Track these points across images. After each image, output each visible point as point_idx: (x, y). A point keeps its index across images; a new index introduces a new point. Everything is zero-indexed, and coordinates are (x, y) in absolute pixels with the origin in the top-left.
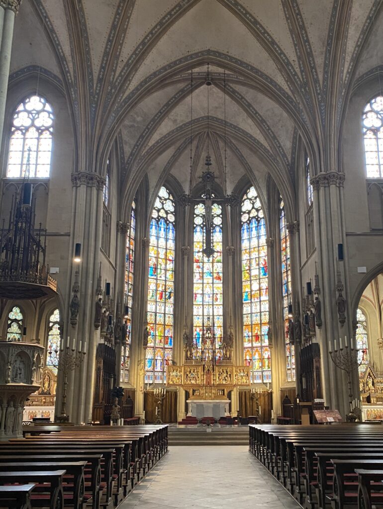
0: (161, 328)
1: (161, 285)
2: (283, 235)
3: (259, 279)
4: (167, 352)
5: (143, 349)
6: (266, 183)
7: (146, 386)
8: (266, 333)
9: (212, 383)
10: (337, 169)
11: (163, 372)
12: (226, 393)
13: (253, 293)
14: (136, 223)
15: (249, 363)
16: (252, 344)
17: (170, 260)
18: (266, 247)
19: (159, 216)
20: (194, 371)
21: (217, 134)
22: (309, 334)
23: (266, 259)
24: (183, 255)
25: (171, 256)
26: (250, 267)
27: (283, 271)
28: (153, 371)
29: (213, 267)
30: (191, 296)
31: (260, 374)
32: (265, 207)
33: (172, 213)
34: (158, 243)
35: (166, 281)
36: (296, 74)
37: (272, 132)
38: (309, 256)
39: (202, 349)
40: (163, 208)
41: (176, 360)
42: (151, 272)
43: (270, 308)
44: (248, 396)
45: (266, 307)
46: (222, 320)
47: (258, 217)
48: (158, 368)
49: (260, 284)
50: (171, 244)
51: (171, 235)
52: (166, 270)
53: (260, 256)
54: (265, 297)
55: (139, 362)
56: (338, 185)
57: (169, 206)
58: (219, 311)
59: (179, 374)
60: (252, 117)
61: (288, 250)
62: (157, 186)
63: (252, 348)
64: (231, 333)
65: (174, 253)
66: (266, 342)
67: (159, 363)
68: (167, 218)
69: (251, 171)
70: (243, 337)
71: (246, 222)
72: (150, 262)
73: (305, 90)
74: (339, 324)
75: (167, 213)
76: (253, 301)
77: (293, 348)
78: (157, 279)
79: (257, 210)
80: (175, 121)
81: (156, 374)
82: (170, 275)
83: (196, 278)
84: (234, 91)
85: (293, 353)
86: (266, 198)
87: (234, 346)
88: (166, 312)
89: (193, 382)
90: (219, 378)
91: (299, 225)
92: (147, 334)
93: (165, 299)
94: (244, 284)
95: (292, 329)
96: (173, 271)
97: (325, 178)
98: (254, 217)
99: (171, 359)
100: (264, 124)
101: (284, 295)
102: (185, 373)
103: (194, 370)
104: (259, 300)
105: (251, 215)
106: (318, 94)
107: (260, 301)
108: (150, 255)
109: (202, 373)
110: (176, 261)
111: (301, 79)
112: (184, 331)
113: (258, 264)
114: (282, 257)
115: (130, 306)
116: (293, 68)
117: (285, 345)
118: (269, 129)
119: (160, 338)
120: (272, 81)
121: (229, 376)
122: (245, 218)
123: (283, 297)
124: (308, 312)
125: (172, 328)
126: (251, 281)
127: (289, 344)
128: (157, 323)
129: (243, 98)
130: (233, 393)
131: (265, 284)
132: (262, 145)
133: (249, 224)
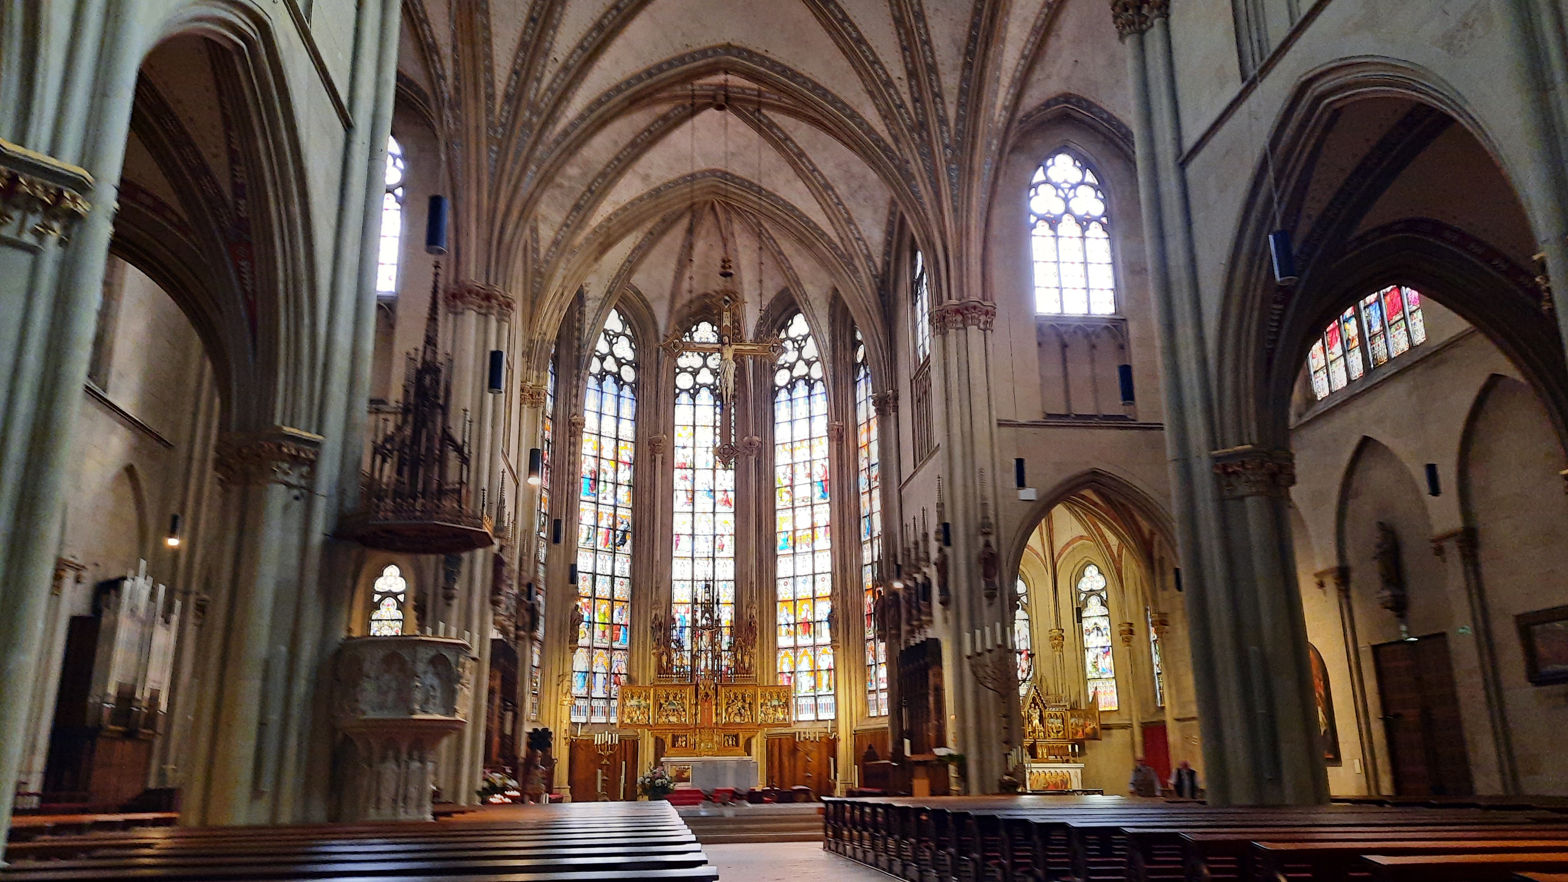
0: (604, 607)
1: (605, 516)
2: (861, 418)
3: (812, 506)
4: (617, 656)
5: (568, 651)
6: (827, 309)
7: (574, 728)
8: (825, 618)
9: (714, 720)
10: (980, 294)
11: (609, 699)
12: (742, 742)
13: (798, 534)
14: (556, 383)
15: (790, 678)
16: (795, 641)
17: (625, 463)
18: (825, 441)
19: (602, 369)
20: (675, 698)
21: (731, 205)
22: (919, 620)
23: (827, 463)
24: (653, 452)
25: (627, 453)
26: (792, 480)
27: (861, 491)
28: (589, 697)
29: (714, 478)
30: (669, 538)
31: (811, 701)
32: (827, 358)
33: (629, 363)
34: (600, 427)
35: (615, 507)
36: (902, 105)
37: (845, 208)
38: (918, 465)
39: (692, 650)
40: (612, 354)
41: (636, 674)
42: (585, 485)
43: (833, 566)
44: (785, 747)
45: (824, 563)
46: (733, 590)
47: (810, 379)
48: (598, 692)
49: (812, 515)
50: (627, 430)
51: (628, 409)
52: (616, 484)
53: (814, 457)
54: (823, 542)
55: (562, 677)
56: (982, 326)
57: (624, 349)
58: (726, 570)
59: (643, 702)
60: (805, 178)
61: (875, 448)
62: (601, 307)
63: (795, 648)
64: (751, 617)
65: (633, 448)
66: (825, 637)
67: (600, 679)
68: (619, 374)
69: (798, 283)
70: (775, 626)
71: (786, 387)
72: (584, 466)
73: (921, 137)
74: (985, 601)
75: (619, 363)
76: (798, 550)
77: (882, 647)
78: (597, 503)
79: (809, 364)
80: (646, 178)
81: (595, 703)
82: (624, 494)
83: (680, 502)
84: (771, 125)
85: (882, 658)
86: (827, 340)
87: (757, 645)
88: (616, 574)
89: (673, 719)
90: (727, 710)
91: (896, 398)
92: (576, 620)
93: (615, 545)
94: (779, 515)
95: (883, 609)
96: (629, 486)
97: (958, 311)
98: (802, 378)
99: (624, 671)
100: (830, 193)
101: (863, 539)
102: (657, 699)
103: (676, 694)
104: (810, 549)
105: (796, 373)
106: (946, 147)
107: (813, 552)
108: (583, 451)
109: (693, 701)
110: (635, 464)
111: (913, 115)
112: (654, 613)
113: (810, 475)
114: (860, 462)
115: (543, 561)
116: (897, 92)
117: (864, 641)
118: (840, 203)
119: (602, 627)
120: (854, 115)
121: (747, 706)
122: (782, 378)
123: (860, 544)
124: (916, 575)
125: (627, 606)
126: (793, 508)
127: (874, 639)
128: (597, 595)
129: (787, 138)
130: (754, 741)
131: (823, 515)
132: (823, 234)
133: (790, 392)
